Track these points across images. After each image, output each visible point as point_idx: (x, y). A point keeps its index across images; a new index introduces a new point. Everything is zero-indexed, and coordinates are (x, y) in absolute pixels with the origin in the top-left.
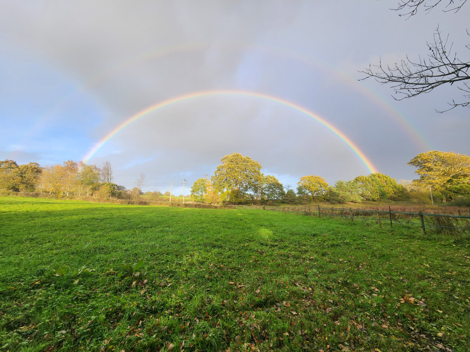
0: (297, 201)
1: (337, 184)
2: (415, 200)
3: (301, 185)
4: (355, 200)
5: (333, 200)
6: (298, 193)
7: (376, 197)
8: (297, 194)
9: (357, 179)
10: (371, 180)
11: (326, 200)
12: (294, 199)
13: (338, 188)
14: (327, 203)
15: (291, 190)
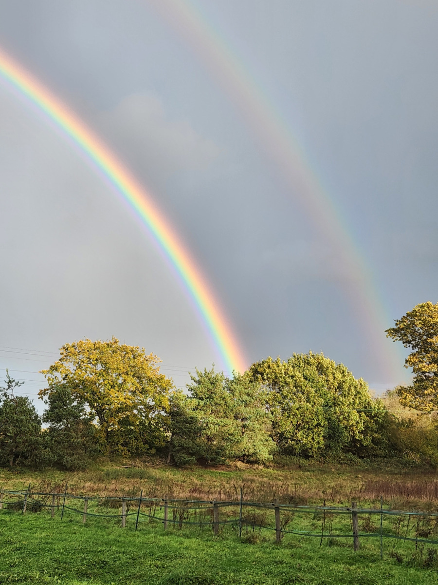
0: (46, 453)
1: (195, 385)
2: (415, 457)
3: (59, 376)
4: (251, 451)
5: (183, 448)
6: (53, 415)
7: (316, 440)
8: (46, 420)
9: (260, 370)
10: (302, 379)
11: (153, 451)
12: (33, 446)
13: (202, 403)
14: (157, 461)
15: (22, 402)
